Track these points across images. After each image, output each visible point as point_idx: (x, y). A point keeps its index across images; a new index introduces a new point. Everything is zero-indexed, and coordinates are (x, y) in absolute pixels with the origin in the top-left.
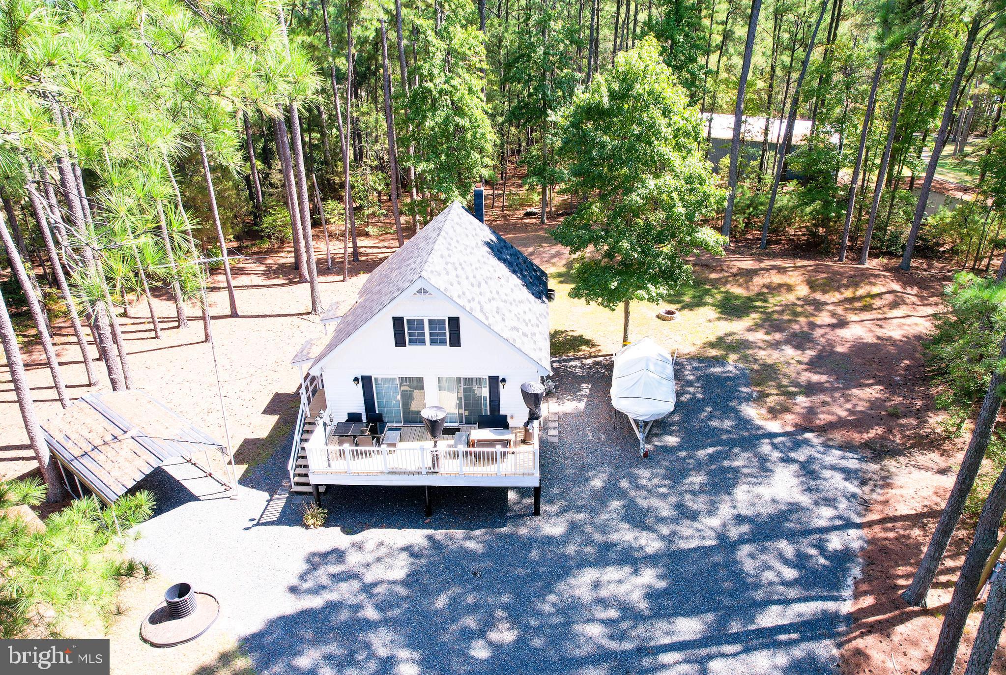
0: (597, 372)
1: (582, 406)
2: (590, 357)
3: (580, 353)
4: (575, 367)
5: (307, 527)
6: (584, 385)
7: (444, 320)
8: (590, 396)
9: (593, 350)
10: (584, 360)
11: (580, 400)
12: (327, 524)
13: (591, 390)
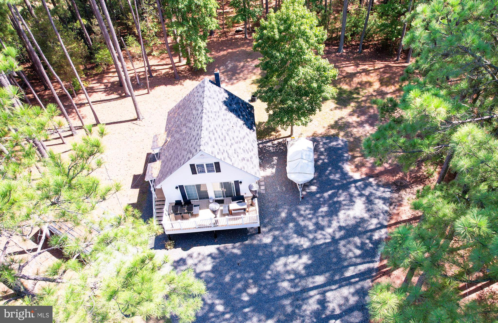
0: (280, 149)
1: (274, 170)
2: (276, 139)
3: (272, 137)
4: (270, 146)
5: (168, 249)
6: (274, 158)
7: (213, 164)
8: (277, 164)
9: (277, 134)
10: (273, 142)
11: (273, 167)
12: (175, 247)
13: (277, 160)
